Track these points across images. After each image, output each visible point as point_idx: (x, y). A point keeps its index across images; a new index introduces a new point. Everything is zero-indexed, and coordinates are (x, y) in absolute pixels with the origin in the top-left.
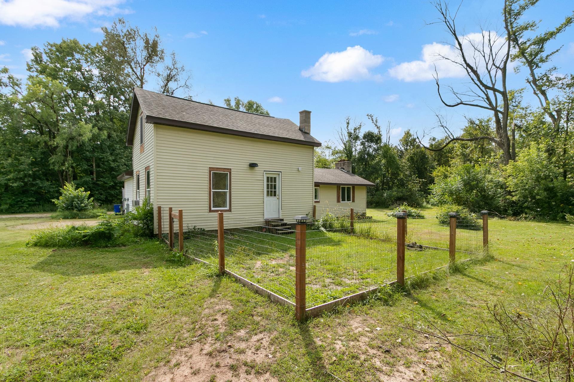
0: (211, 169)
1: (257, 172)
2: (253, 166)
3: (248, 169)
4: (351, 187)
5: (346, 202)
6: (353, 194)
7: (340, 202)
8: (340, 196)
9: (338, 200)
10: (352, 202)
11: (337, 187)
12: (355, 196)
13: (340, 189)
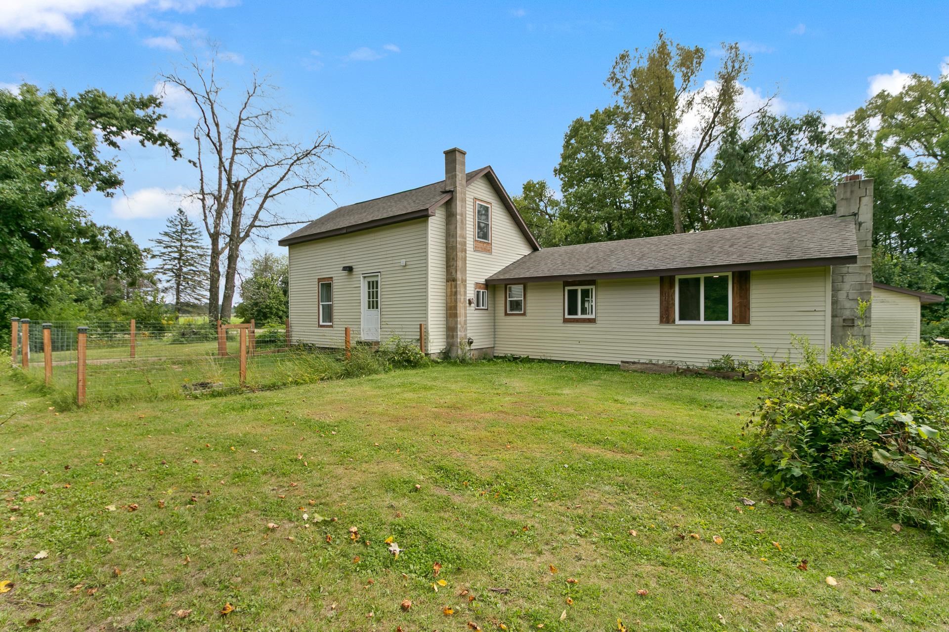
0: (319, 280)
1: (355, 276)
2: (347, 269)
3: (346, 274)
4: (730, 274)
5: (702, 321)
6: (741, 297)
7: (674, 321)
8: (674, 304)
9: (666, 318)
10: (734, 322)
11: (662, 279)
12: (752, 305)
13: (672, 286)
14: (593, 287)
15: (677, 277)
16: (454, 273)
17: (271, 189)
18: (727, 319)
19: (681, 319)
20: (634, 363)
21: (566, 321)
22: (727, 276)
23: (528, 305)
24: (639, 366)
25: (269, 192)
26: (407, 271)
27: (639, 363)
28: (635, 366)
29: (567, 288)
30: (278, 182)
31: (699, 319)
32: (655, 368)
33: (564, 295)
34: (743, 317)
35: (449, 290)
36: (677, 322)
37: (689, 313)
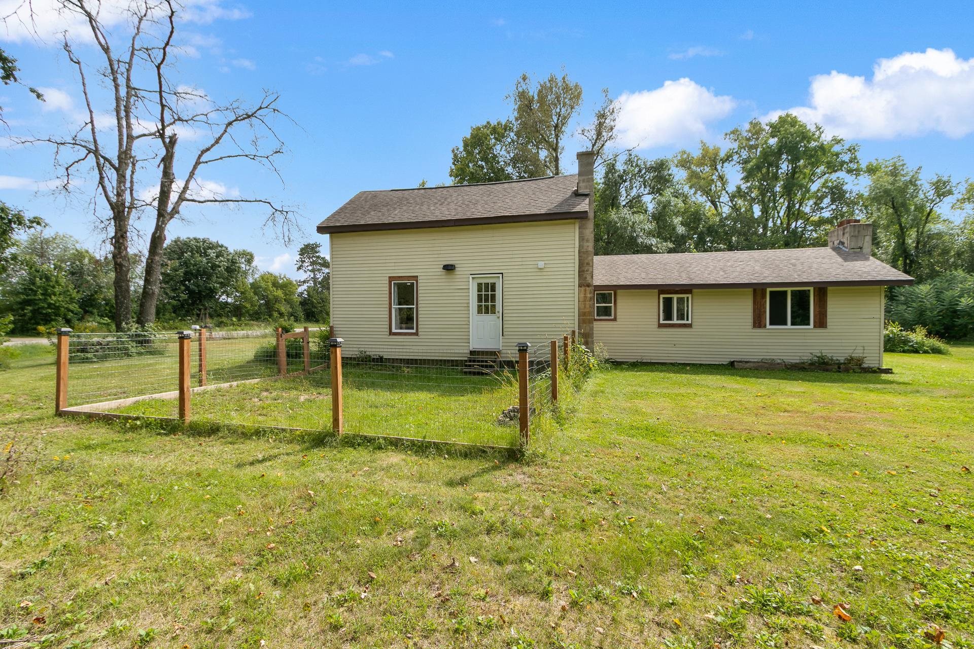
0: (391, 279)
1: (458, 276)
2: (449, 268)
3: (444, 273)
4: (811, 289)
5: (789, 326)
6: (820, 307)
7: (765, 326)
8: (765, 312)
9: (758, 323)
10: (815, 326)
11: (755, 291)
12: (828, 313)
13: (764, 296)
14: (690, 296)
15: (768, 290)
16: (589, 278)
17: (203, 152)
18: (808, 324)
19: (771, 324)
20: (747, 362)
21: (660, 326)
22: (809, 291)
23: (618, 311)
24: (752, 365)
25: (200, 157)
26: (545, 274)
27: (751, 362)
28: (748, 364)
29: (662, 296)
30: (213, 146)
31: (785, 324)
32: (767, 365)
33: (659, 302)
34: (821, 323)
35: (582, 295)
36: (768, 326)
37: (778, 318)
